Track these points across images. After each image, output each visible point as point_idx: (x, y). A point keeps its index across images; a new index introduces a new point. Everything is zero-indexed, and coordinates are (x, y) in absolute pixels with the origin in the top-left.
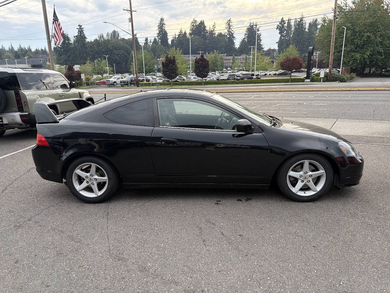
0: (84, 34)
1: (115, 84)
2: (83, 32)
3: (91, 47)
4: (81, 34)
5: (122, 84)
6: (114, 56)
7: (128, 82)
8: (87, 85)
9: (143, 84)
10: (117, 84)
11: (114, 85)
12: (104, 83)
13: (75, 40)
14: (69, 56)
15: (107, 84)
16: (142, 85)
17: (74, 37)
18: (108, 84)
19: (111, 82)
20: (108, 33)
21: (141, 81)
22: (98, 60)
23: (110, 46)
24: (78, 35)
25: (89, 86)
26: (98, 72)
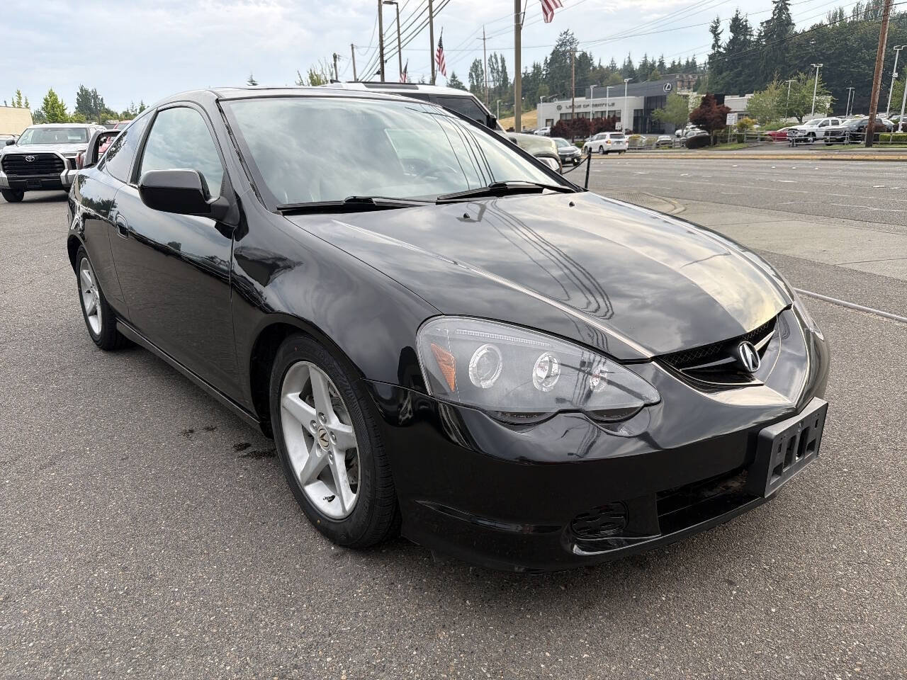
0: (788, 14)
1: (810, 138)
2: (788, 10)
3: (800, 46)
4: (780, 17)
5: (828, 138)
6: (858, 66)
7: (845, 135)
8: (739, 142)
9: (888, 139)
10: (815, 140)
11: (806, 140)
12: (782, 137)
13: (761, 33)
14: (739, 75)
15: (789, 140)
16: (886, 141)
17: (762, 23)
18: (791, 139)
19: (799, 134)
20: (858, 4)
21: (889, 131)
22: (799, 80)
23: (853, 41)
24: (773, 18)
25: (741, 144)
26: (791, 109)
